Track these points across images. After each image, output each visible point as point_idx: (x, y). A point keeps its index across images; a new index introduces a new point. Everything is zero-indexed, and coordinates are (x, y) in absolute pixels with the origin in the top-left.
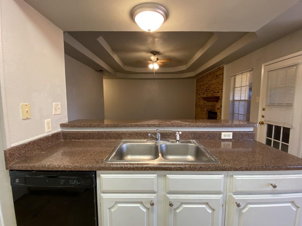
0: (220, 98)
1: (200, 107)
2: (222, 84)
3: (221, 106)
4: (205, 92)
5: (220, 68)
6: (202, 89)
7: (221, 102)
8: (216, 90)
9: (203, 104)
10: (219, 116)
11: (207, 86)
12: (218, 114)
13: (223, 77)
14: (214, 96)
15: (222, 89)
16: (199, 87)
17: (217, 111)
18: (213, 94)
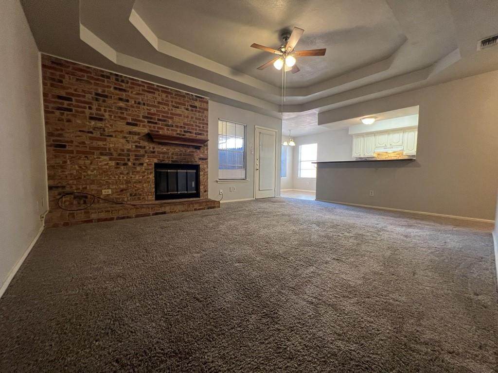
3: (208, 156)
12: (203, 166)
14: (187, 137)
17: (200, 162)
18: (183, 133)
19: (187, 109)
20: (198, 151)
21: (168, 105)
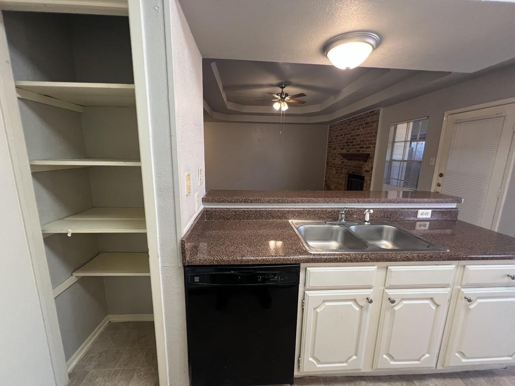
0: (371, 156)
1: (335, 167)
2: (375, 136)
3: (372, 168)
4: (345, 146)
5: (372, 112)
6: (340, 141)
7: (372, 162)
8: (365, 144)
9: (340, 163)
10: (368, 182)
11: (349, 137)
12: (366, 178)
13: (377, 125)
14: (361, 152)
15: (375, 143)
16: (334, 138)
17: (364, 174)
18: (359, 149)
19: (363, 128)
20: (365, 163)
21: (354, 130)
